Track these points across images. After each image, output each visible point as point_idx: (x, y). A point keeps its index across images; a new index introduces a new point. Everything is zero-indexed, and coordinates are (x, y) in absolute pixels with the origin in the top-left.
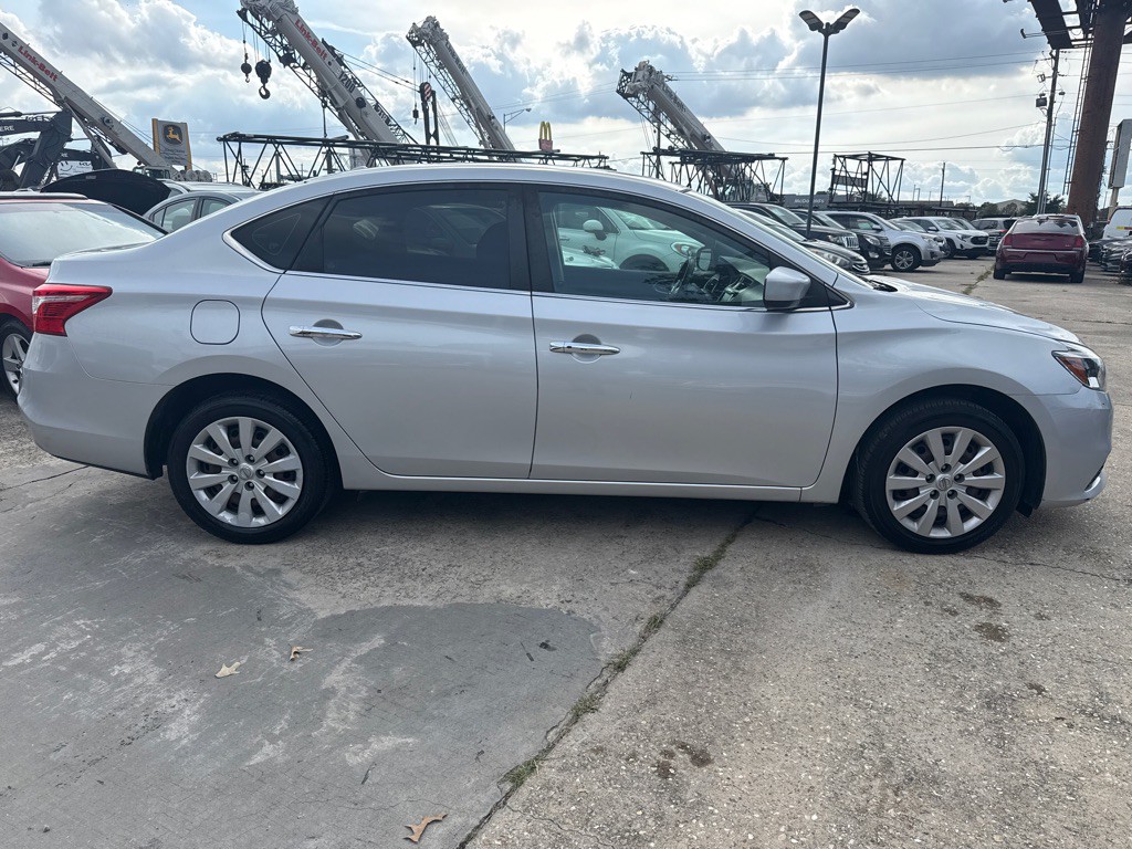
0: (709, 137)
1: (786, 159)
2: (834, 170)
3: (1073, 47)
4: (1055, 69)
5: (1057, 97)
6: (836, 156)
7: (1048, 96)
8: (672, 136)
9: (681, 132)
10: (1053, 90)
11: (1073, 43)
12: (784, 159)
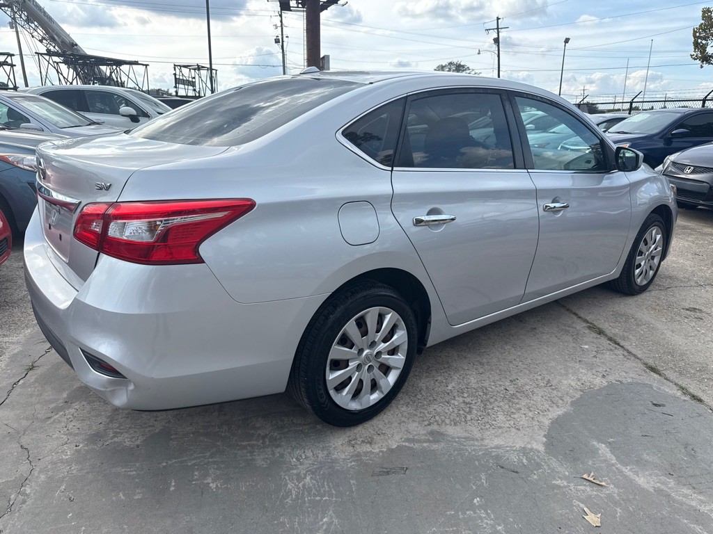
0: (76, 45)
1: (148, 65)
2: (175, 74)
3: (291, 11)
4: (281, 22)
5: (285, 39)
6: (175, 65)
7: (280, 38)
8: (44, 41)
9: (52, 39)
10: (282, 35)
11: (292, 9)
12: (146, 65)
